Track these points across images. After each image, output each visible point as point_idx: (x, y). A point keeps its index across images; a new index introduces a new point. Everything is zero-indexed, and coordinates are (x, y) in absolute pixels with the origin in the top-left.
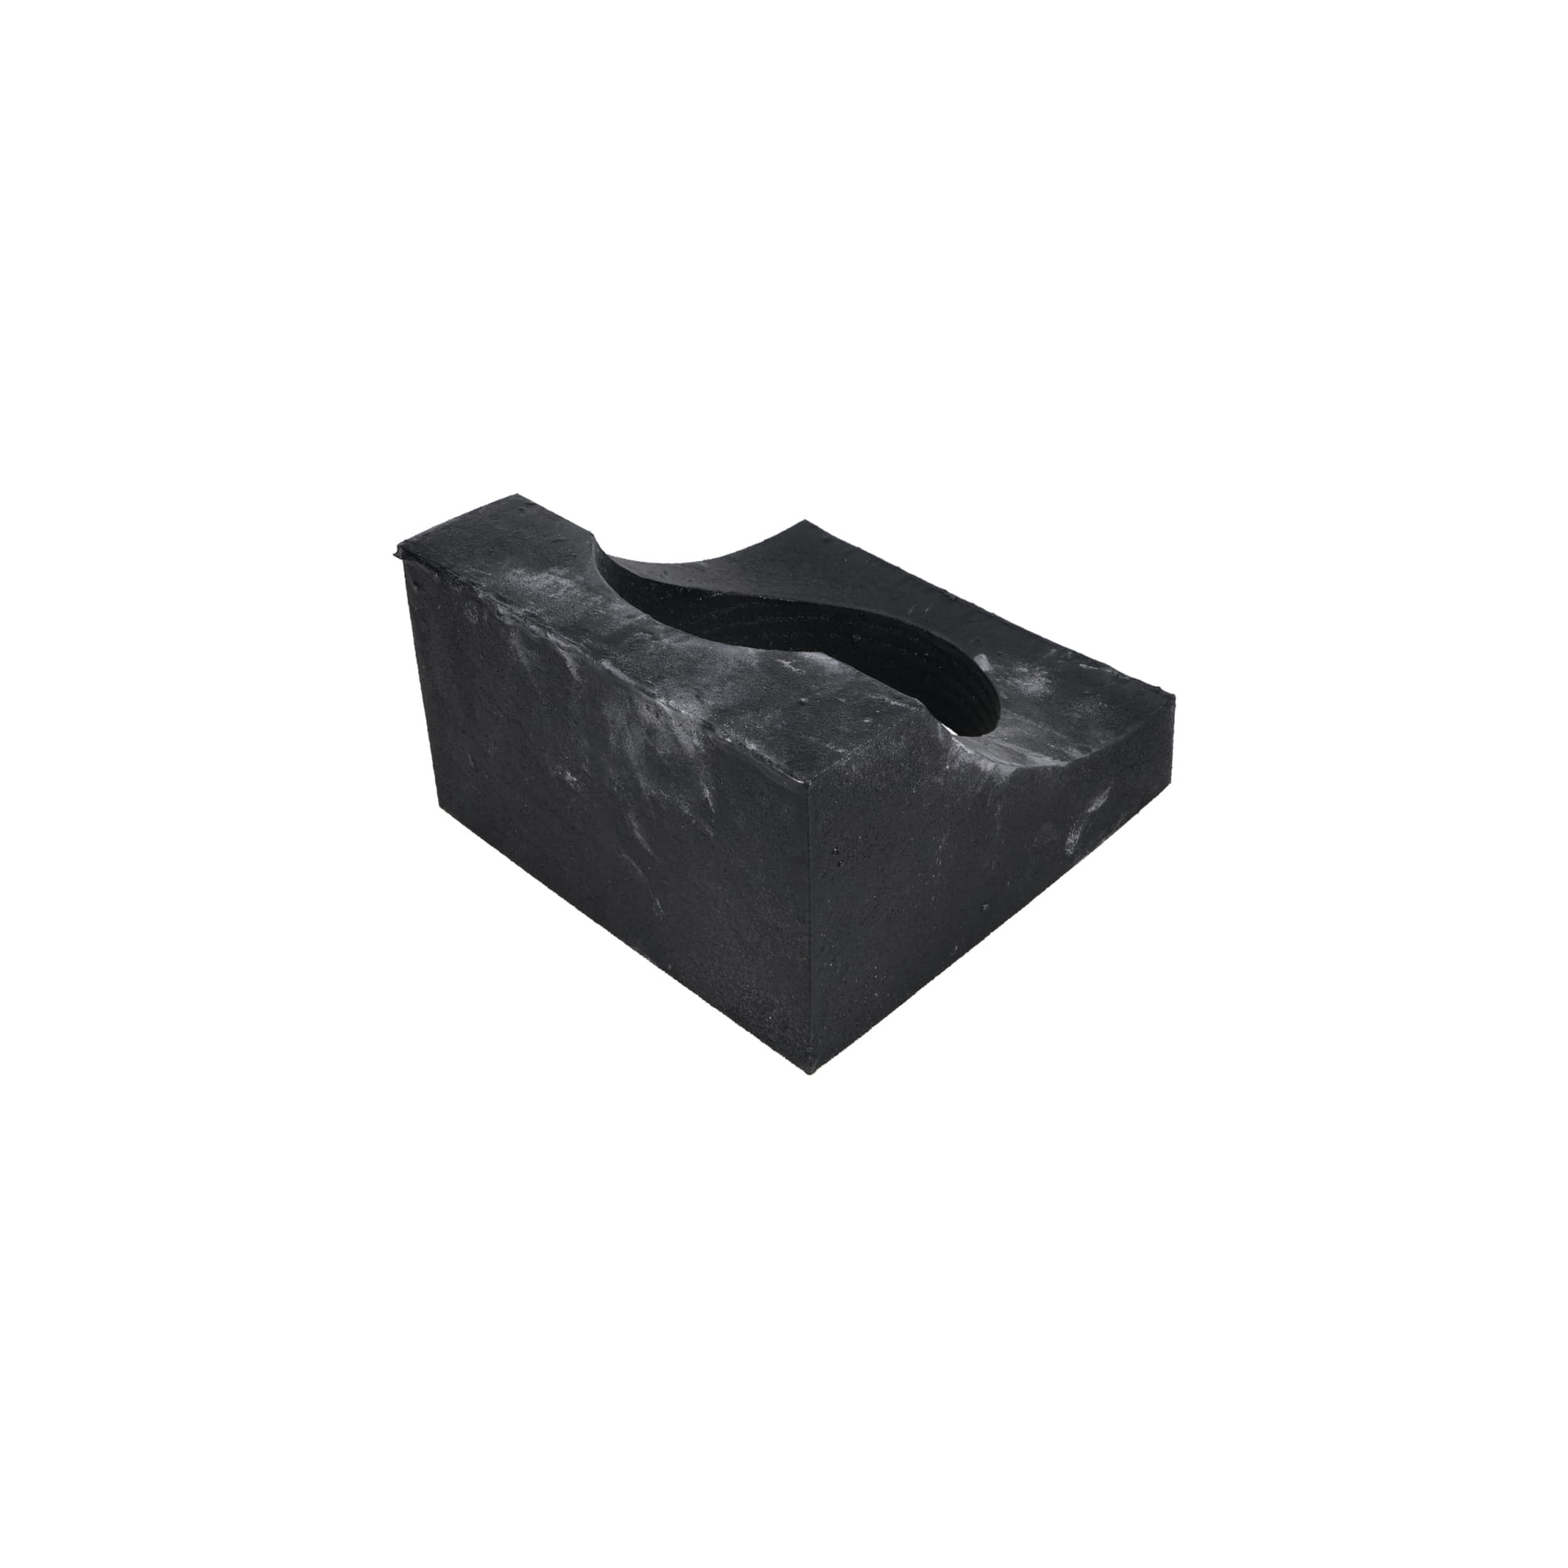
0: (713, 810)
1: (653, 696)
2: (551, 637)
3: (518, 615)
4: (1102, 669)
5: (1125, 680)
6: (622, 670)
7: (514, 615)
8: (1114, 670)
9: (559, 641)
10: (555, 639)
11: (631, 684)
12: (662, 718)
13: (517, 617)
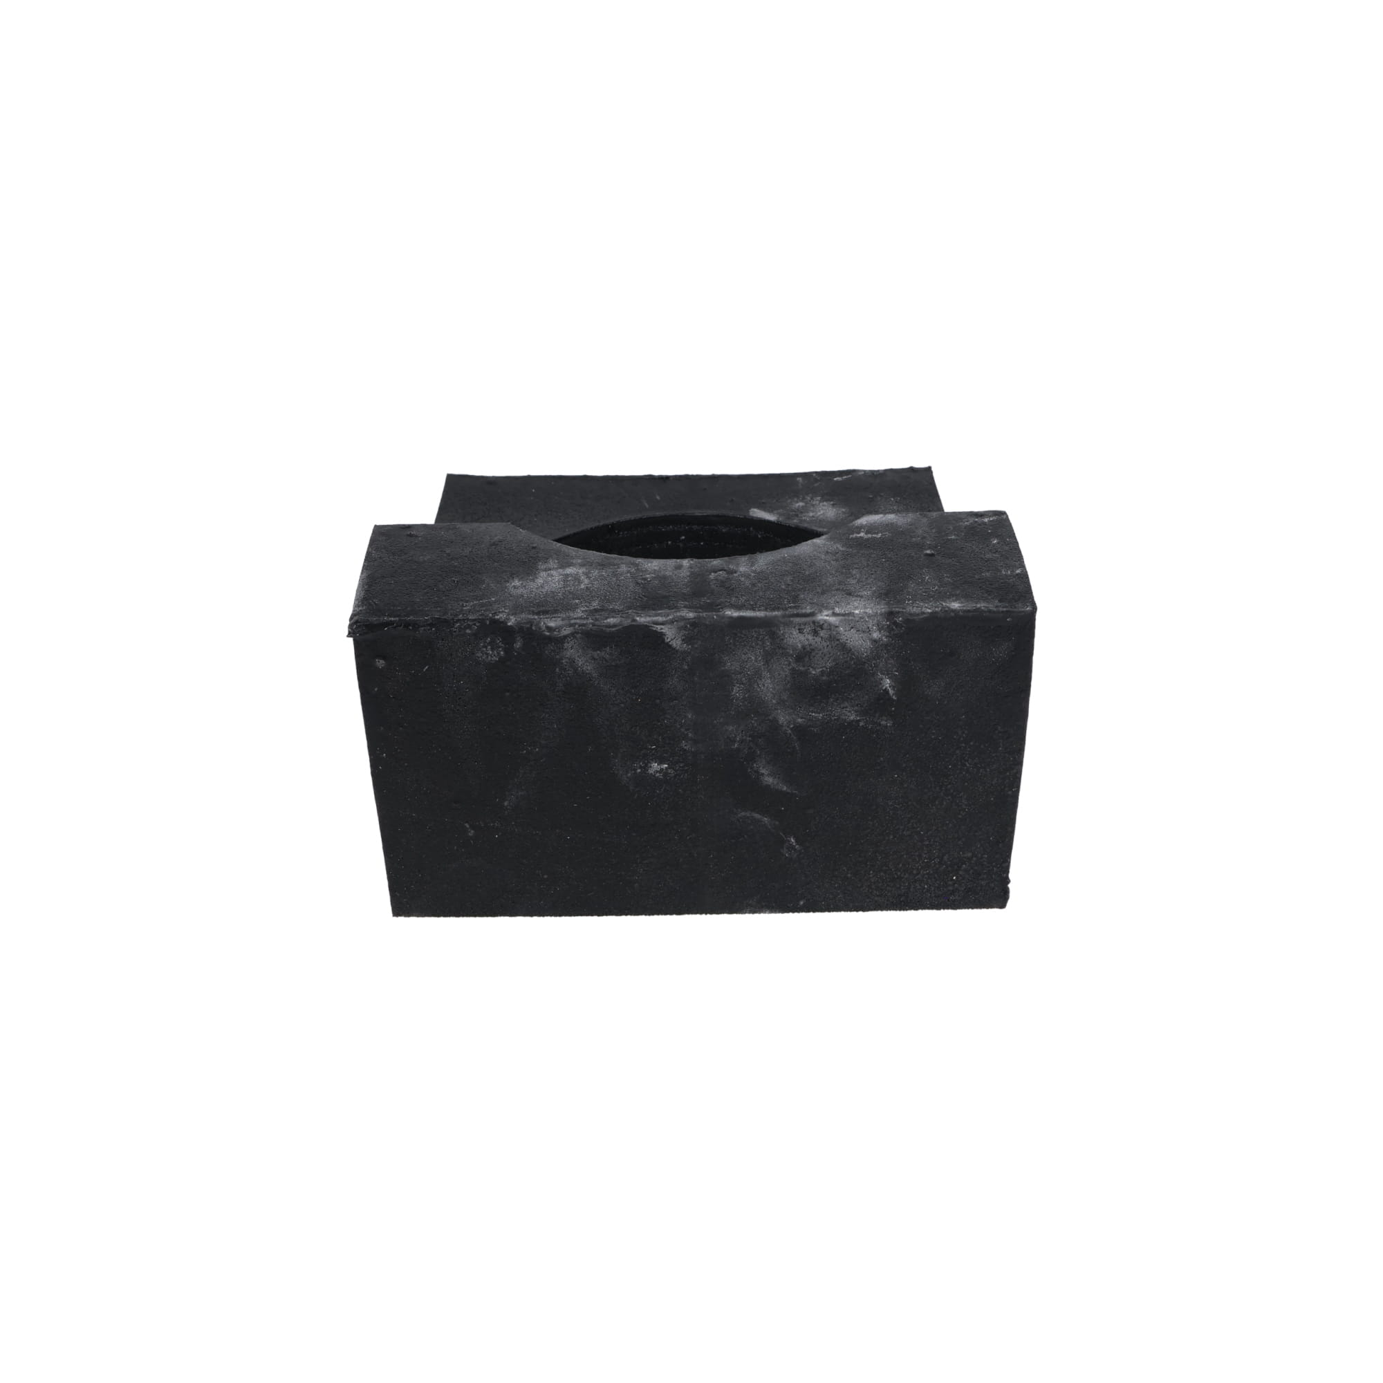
0: (894, 697)
1: (812, 614)
2: (641, 620)
3: (581, 618)
4: (854, 474)
5: (880, 474)
6: (753, 609)
7: (573, 621)
8: (865, 471)
9: (655, 619)
10: (648, 619)
11: (776, 617)
12: (822, 633)
13: (578, 621)
